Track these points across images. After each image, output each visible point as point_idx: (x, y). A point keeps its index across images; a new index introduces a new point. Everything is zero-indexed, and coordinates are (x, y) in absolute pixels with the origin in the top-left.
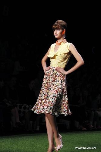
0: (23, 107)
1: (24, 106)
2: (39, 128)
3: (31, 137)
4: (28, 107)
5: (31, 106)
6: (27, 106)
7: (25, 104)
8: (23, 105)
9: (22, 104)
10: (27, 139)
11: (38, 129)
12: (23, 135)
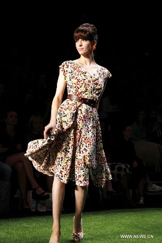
0: (116, 167)
1: (118, 166)
2: (144, 201)
3: (132, 213)
4: (125, 167)
5: (129, 166)
6: (123, 166)
7: (120, 163)
8: (116, 165)
9: (114, 163)
10: (127, 217)
11: (142, 201)
12: (119, 210)
